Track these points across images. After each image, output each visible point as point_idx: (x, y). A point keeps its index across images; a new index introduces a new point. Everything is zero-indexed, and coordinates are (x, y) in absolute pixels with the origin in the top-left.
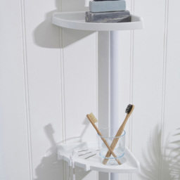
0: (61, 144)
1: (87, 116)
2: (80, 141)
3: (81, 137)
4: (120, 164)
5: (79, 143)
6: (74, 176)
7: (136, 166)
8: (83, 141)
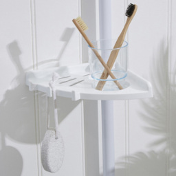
0: (32, 70)
1: (74, 21)
2: (58, 65)
3: (58, 59)
4: (120, 88)
5: (57, 68)
6: (56, 110)
7: (147, 89)
8: (62, 65)
